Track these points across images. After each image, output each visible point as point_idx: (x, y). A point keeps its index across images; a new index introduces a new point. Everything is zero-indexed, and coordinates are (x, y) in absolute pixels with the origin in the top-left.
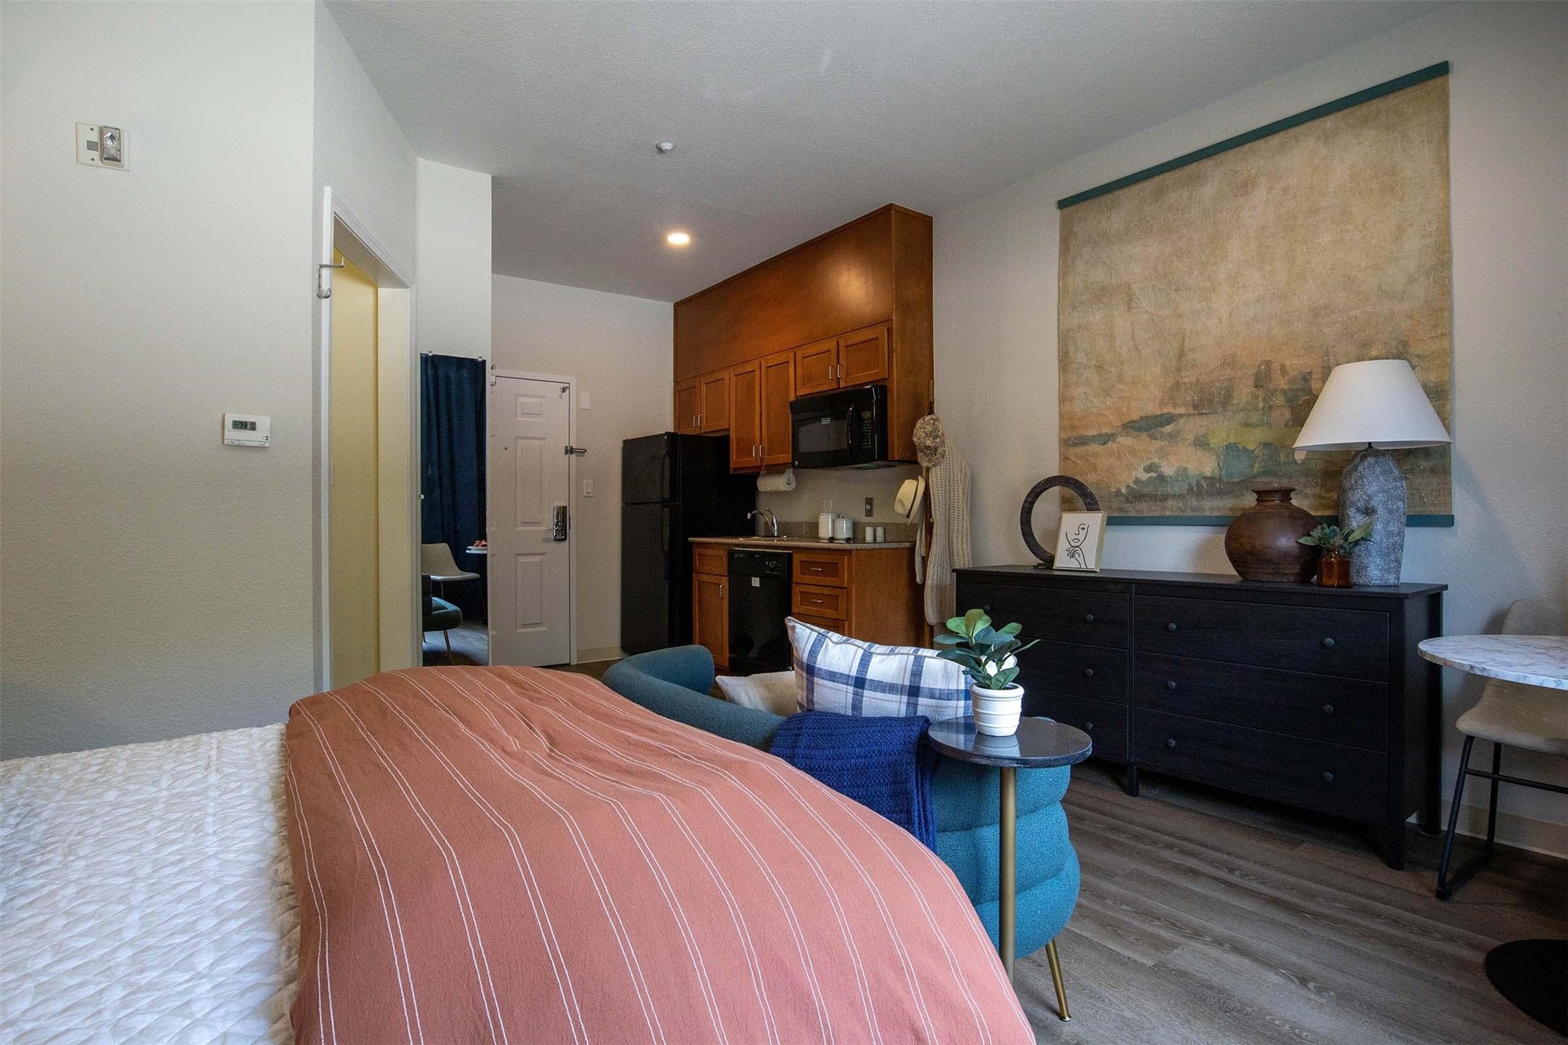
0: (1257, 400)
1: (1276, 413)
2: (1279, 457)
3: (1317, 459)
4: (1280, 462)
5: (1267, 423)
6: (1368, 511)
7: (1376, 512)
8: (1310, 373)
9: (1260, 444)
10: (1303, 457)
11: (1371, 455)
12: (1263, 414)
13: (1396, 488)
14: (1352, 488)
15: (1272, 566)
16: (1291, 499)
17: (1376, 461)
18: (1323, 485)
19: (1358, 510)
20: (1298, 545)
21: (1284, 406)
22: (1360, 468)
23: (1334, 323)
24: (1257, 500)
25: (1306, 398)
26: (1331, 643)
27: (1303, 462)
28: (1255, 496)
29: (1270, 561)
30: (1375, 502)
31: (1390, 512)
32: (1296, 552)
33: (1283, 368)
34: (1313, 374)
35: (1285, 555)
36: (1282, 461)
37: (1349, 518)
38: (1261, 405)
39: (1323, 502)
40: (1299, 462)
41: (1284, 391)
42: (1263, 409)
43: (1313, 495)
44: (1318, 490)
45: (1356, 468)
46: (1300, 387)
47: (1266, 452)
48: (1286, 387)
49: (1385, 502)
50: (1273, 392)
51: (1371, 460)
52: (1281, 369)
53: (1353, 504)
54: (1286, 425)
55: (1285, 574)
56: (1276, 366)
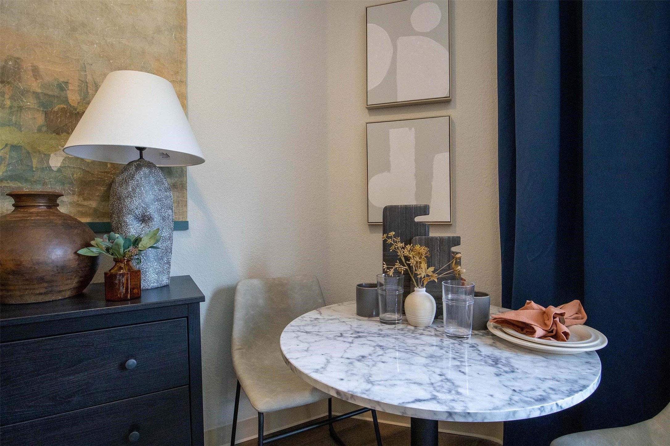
0: (3, 97)
1: (27, 116)
2: (32, 162)
3: (74, 168)
4: (32, 167)
5: (16, 124)
6: (145, 219)
7: (153, 219)
8: (66, 83)
9: (6, 145)
10: (59, 165)
11: (144, 166)
12: (11, 113)
13: (167, 197)
14: (129, 196)
15: (46, 285)
16: (58, 205)
17: (150, 172)
18: (80, 194)
19: (136, 218)
20: (77, 257)
21: (38, 110)
22: (137, 177)
23: (92, 43)
24: (14, 205)
25: (62, 106)
26: (134, 362)
27: (59, 170)
28: (12, 201)
29: (42, 280)
30: (152, 210)
31: (164, 219)
32: (74, 264)
33: (36, 71)
34: (69, 85)
35: (62, 269)
36: (34, 166)
37: (127, 225)
38: (8, 103)
39: (81, 209)
40: (55, 169)
41: (36, 95)
42: (11, 108)
43: (70, 203)
44: (75, 198)
45: (132, 177)
46: (56, 94)
47: (14, 154)
48: (39, 91)
49: (160, 210)
50: (24, 93)
51: (145, 170)
52: (33, 71)
53: (130, 212)
54: (39, 130)
55: (60, 292)
56: (27, 65)
